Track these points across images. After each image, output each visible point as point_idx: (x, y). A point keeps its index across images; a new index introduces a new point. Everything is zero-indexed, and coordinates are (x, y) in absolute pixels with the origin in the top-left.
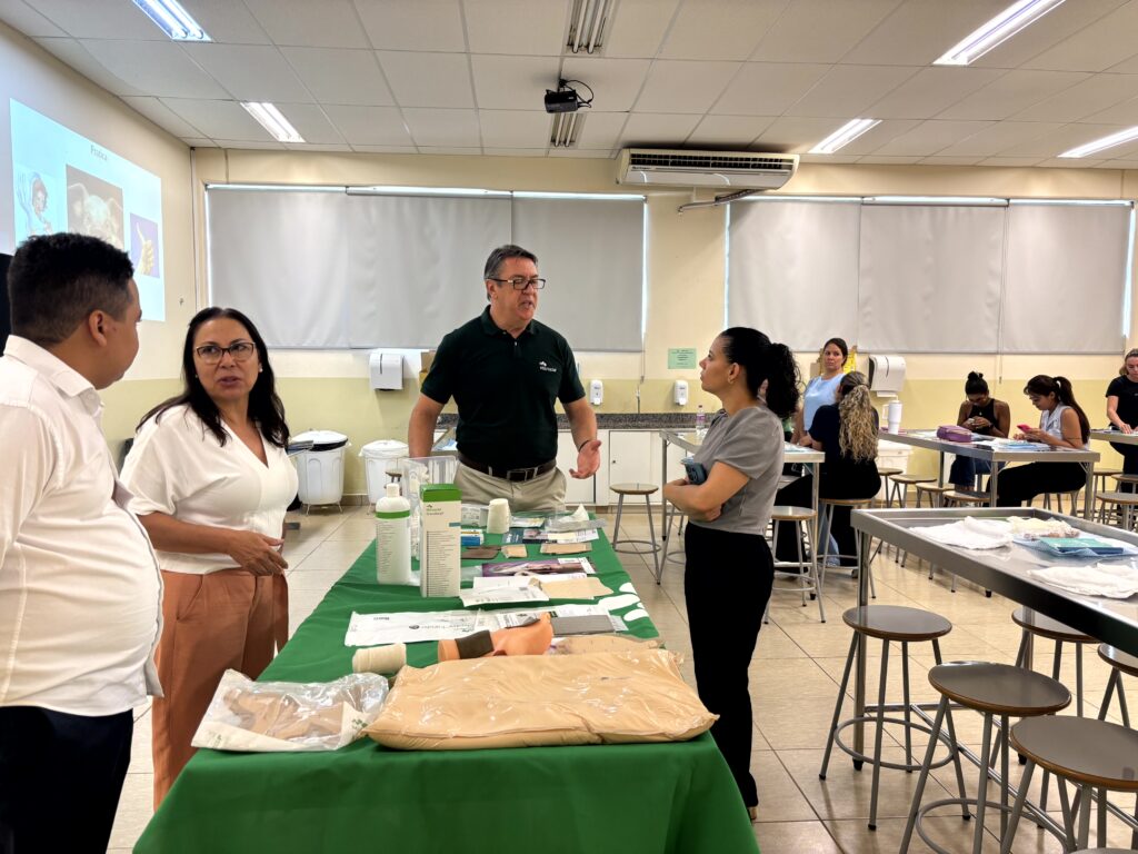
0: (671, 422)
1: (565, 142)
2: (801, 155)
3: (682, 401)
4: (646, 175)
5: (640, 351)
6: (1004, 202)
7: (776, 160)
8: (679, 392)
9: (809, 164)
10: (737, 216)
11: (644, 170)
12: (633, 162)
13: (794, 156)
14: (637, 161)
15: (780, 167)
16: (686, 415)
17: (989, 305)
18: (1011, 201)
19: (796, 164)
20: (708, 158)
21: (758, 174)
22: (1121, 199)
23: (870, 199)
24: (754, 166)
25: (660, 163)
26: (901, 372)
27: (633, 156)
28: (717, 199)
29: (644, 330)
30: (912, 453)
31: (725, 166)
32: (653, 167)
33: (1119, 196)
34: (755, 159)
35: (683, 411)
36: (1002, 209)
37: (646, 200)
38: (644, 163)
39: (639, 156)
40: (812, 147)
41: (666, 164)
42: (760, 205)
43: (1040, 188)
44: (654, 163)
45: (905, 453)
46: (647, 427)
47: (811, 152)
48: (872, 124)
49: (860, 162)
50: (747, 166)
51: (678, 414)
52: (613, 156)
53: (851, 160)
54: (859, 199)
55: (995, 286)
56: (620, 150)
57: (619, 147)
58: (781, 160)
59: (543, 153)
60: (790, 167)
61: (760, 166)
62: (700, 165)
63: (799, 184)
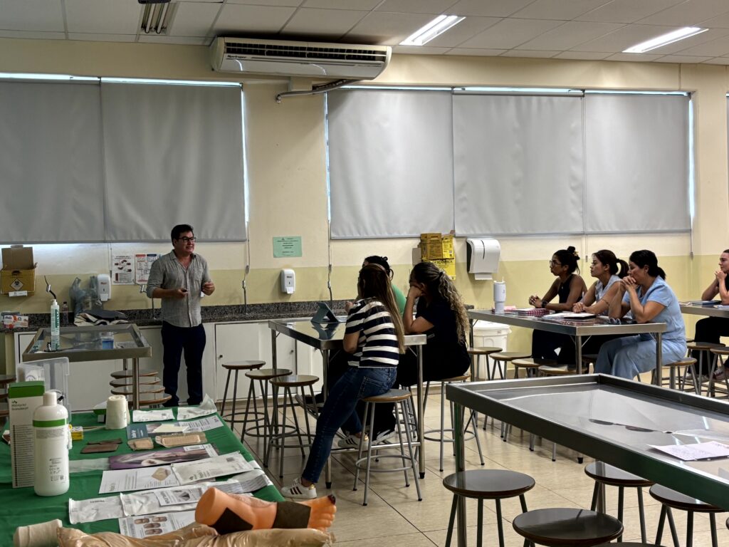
0: (279, 312)
1: (156, 29)
2: (393, 47)
3: (290, 290)
4: (241, 64)
5: (243, 241)
6: (580, 92)
7: (370, 52)
8: (286, 281)
9: (400, 55)
10: (335, 105)
11: (240, 59)
12: (229, 51)
13: (386, 48)
14: (232, 49)
15: (373, 58)
16: (294, 303)
17: (573, 189)
18: (586, 92)
19: (389, 56)
20: (303, 49)
21: (353, 65)
22: (679, 90)
23: (460, 89)
24: (349, 57)
25: (256, 53)
26: (496, 255)
27: (228, 44)
28: (315, 88)
29: (247, 219)
30: (511, 331)
31: (321, 56)
32: (249, 57)
33: (677, 87)
34: (349, 51)
35: (291, 300)
36: (579, 98)
37: (242, 88)
38: (239, 52)
39: (234, 45)
40: (403, 40)
41: (262, 53)
42: (357, 94)
43: (610, 80)
44: (249, 52)
45: (504, 333)
46: (254, 318)
47: (402, 43)
48: (457, 20)
49: (449, 53)
50: (342, 57)
51: (286, 304)
52: (207, 43)
53: (441, 51)
54: (450, 89)
55: (577, 170)
56: (214, 38)
57: (212, 35)
58: (374, 52)
59: (133, 39)
60: (384, 59)
61: (354, 58)
62: (296, 55)
63: (393, 75)
